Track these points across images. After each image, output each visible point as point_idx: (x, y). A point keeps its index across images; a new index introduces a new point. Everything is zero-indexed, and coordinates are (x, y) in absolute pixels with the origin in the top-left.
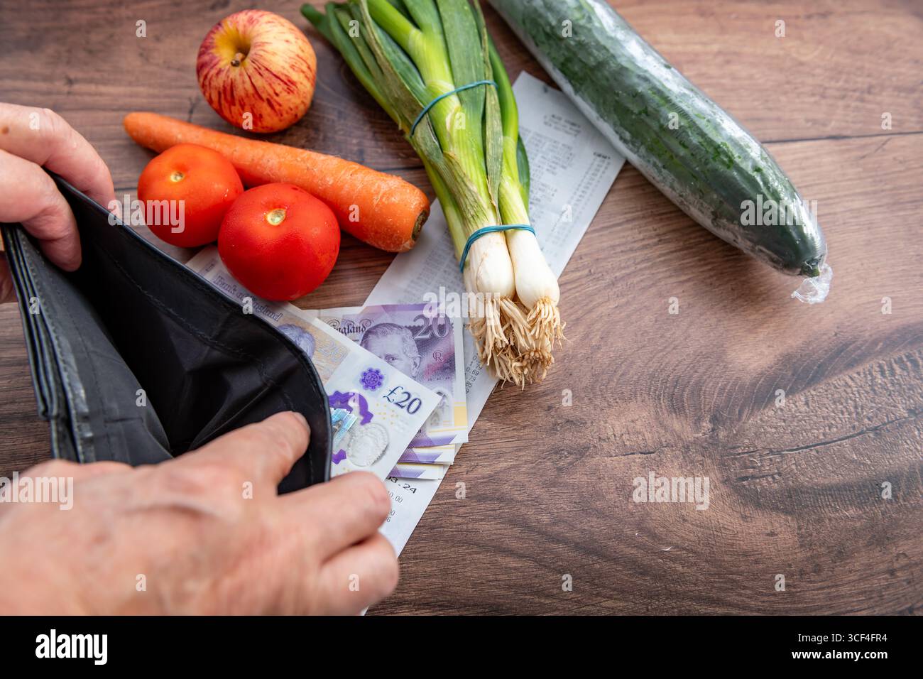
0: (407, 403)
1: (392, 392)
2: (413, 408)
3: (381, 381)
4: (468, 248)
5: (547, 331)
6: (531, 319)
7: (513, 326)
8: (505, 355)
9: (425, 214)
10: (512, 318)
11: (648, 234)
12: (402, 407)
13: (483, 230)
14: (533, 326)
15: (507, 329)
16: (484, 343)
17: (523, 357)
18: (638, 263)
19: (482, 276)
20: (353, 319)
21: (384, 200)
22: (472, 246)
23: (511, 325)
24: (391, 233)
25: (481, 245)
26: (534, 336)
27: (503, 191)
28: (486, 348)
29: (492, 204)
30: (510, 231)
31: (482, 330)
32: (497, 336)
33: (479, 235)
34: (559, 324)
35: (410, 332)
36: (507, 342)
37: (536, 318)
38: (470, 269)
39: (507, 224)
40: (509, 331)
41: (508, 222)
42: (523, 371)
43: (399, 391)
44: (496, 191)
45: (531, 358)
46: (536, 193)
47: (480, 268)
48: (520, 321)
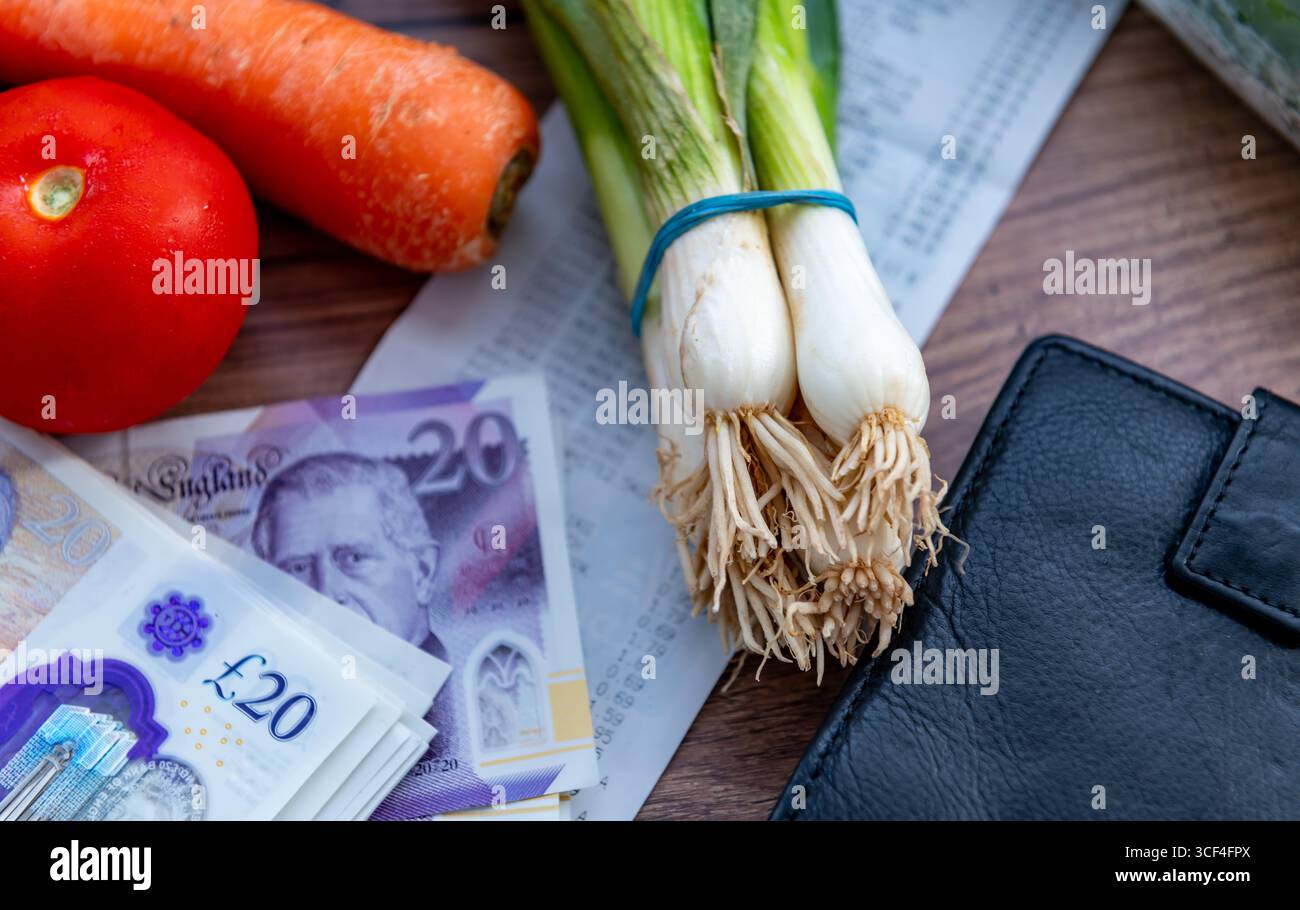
0: (273, 707)
1: (233, 669)
2: (287, 724)
3: (202, 633)
4: (654, 260)
5: (892, 508)
6: (843, 472)
7: (790, 494)
8: (767, 579)
9: (526, 157)
10: (788, 470)
11: (1194, 218)
12: (257, 716)
13: (700, 205)
14: (849, 495)
15: (772, 502)
16: (705, 545)
17: (820, 587)
18: (1168, 306)
19: (698, 345)
20: (226, 449)
21: (402, 116)
22: (669, 254)
23: (783, 493)
24: (425, 216)
25: (693, 252)
26: (852, 522)
27: (760, 91)
28: (710, 558)
29: (729, 131)
30: (781, 209)
31: (700, 503)
32: (741, 523)
33: (690, 219)
34: (927, 489)
35: (400, 476)
36: (773, 542)
37: (859, 471)
38: (660, 323)
39: (772, 188)
40: (778, 511)
41: (776, 181)
42: (819, 629)
43: (252, 669)
44: (740, 91)
45: (843, 589)
46: (857, 91)
47: (693, 321)
48: (810, 478)
